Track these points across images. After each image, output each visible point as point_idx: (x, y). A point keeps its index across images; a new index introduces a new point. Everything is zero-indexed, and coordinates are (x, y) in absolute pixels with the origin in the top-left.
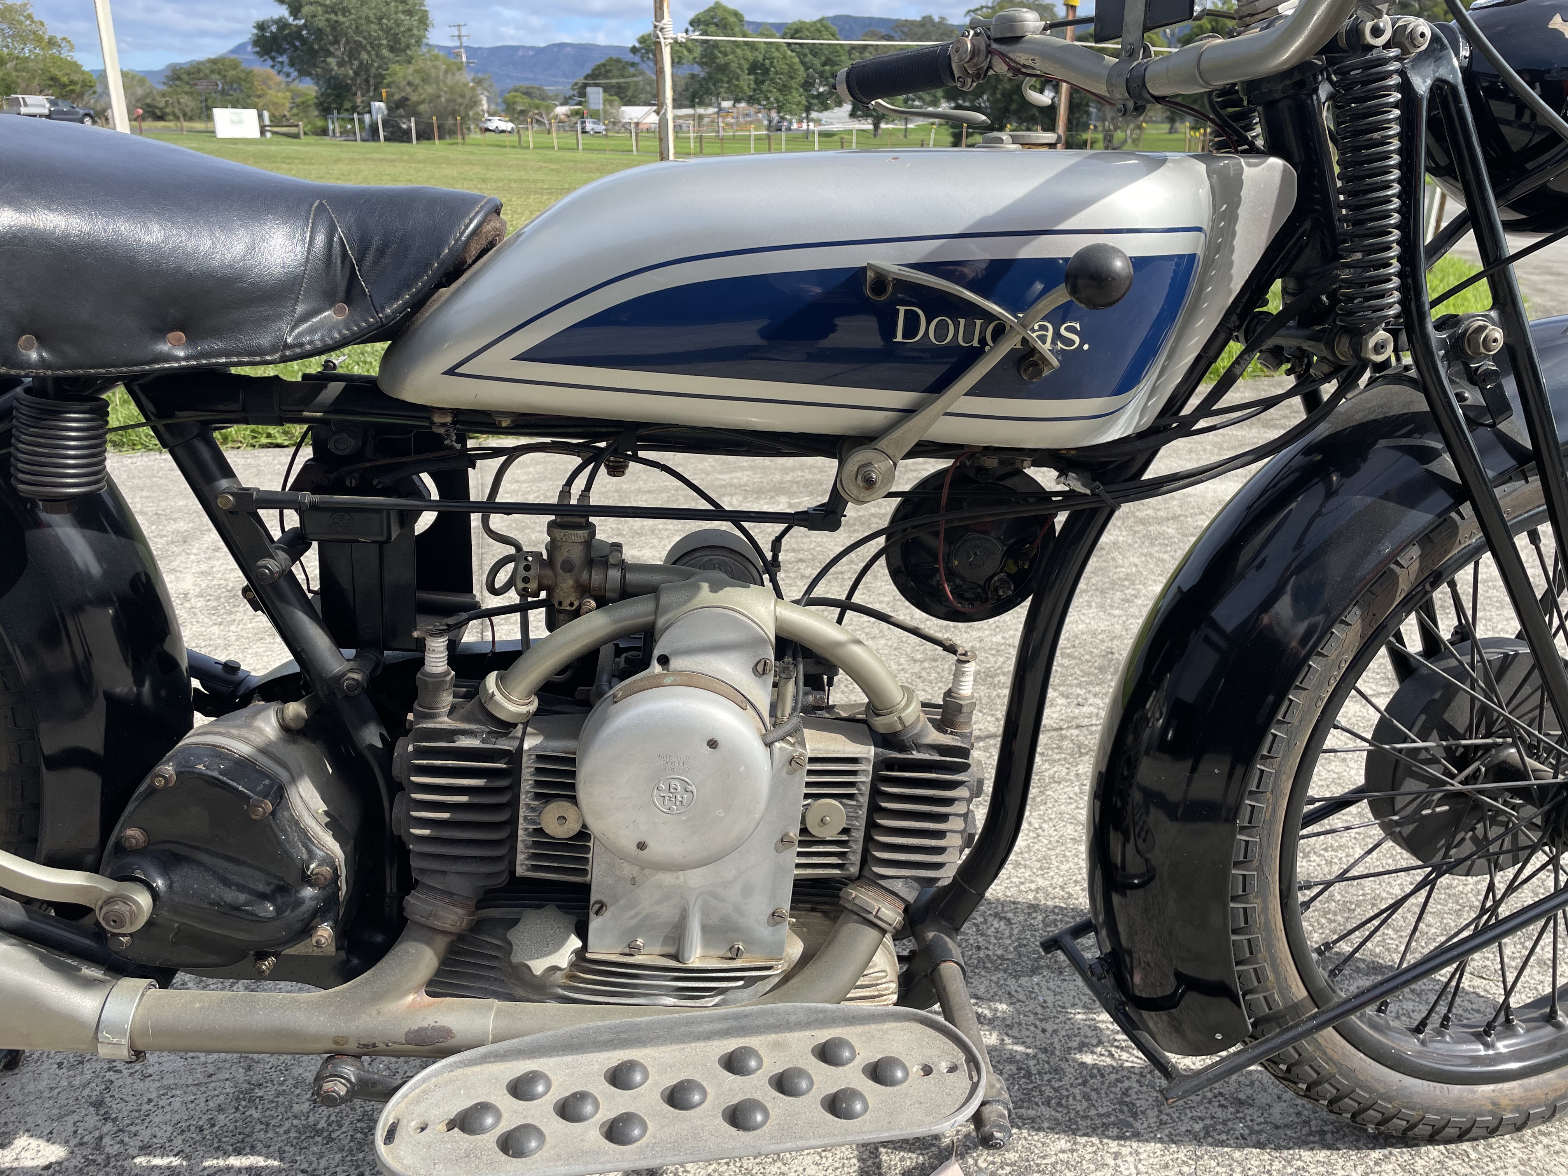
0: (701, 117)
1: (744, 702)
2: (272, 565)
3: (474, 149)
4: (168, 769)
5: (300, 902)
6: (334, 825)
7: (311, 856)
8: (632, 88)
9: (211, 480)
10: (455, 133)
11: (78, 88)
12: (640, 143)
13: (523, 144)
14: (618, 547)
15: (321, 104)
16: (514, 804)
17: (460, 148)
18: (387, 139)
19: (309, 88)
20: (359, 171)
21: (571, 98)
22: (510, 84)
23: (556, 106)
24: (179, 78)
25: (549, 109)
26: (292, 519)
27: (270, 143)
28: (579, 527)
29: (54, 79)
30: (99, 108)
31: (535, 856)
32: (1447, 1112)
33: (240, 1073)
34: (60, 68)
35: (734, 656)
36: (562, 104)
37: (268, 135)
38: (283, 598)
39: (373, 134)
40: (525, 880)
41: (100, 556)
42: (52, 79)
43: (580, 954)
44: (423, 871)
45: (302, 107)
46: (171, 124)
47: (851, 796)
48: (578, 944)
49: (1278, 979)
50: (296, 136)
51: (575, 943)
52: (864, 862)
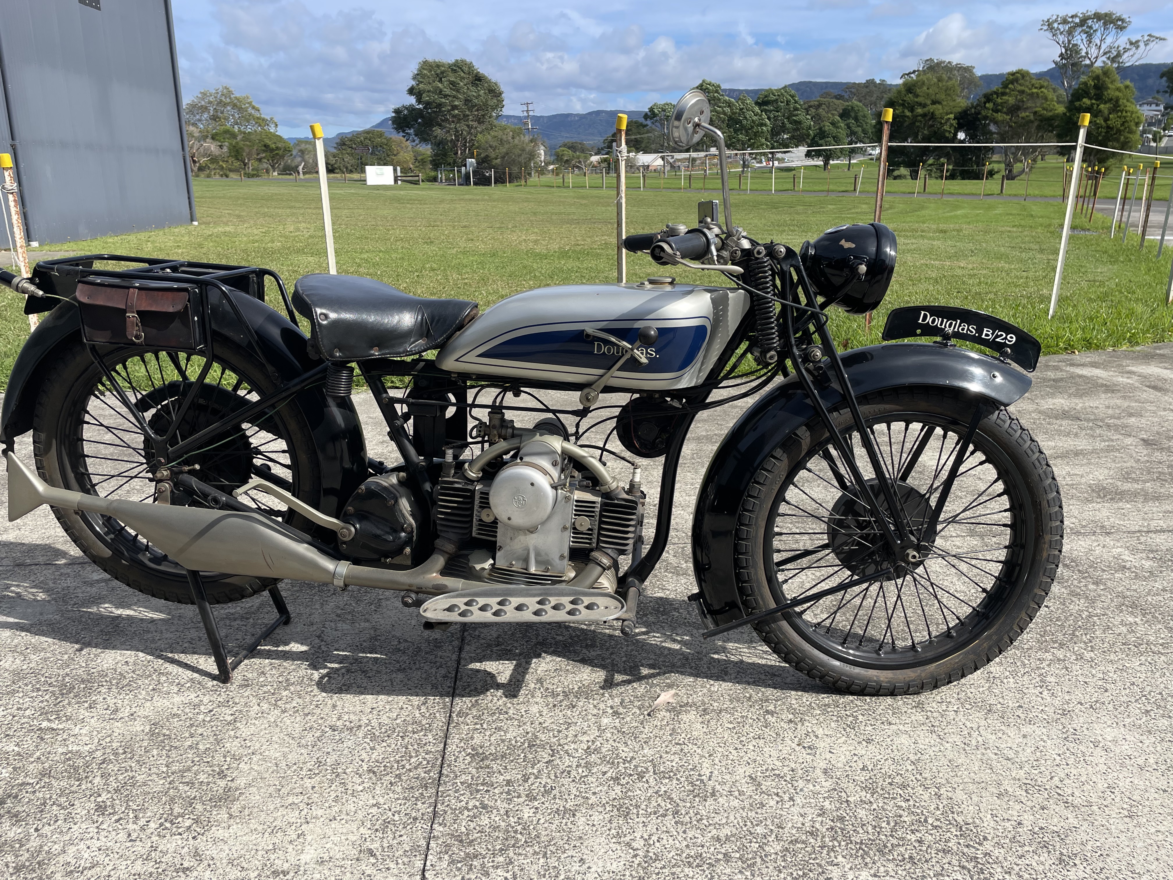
0: (694, 160)
1: (545, 473)
2: (398, 423)
3: (532, 190)
4: (363, 487)
5: (400, 538)
6: (413, 515)
7: (405, 523)
8: (645, 141)
9: (380, 394)
10: (520, 178)
11: (281, 152)
12: (646, 181)
13: (566, 185)
14: (512, 421)
15: (434, 160)
16: (472, 509)
17: (523, 189)
18: (475, 184)
19: (427, 150)
20: (455, 208)
21: (602, 149)
22: (561, 141)
23: (591, 155)
24: (344, 144)
25: (587, 158)
26: (405, 409)
27: (401, 189)
28: (498, 413)
29: (266, 146)
30: (293, 165)
31: (479, 529)
32: (852, 677)
33: (372, 632)
34: (270, 139)
35: (545, 457)
36: (596, 154)
37: (399, 182)
38: (401, 435)
39: (466, 181)
40: (475, 538)
41: (344, 419)
42: (265, 146)
43: (493, 565)
44: (441, 531)
45: (421, 162)
46: (338, 176)
47: (593, 516)
48: (492, 562)
49: (764, 604)
50: (416, 183)
51: (491, 561)
52: (598, 543)
